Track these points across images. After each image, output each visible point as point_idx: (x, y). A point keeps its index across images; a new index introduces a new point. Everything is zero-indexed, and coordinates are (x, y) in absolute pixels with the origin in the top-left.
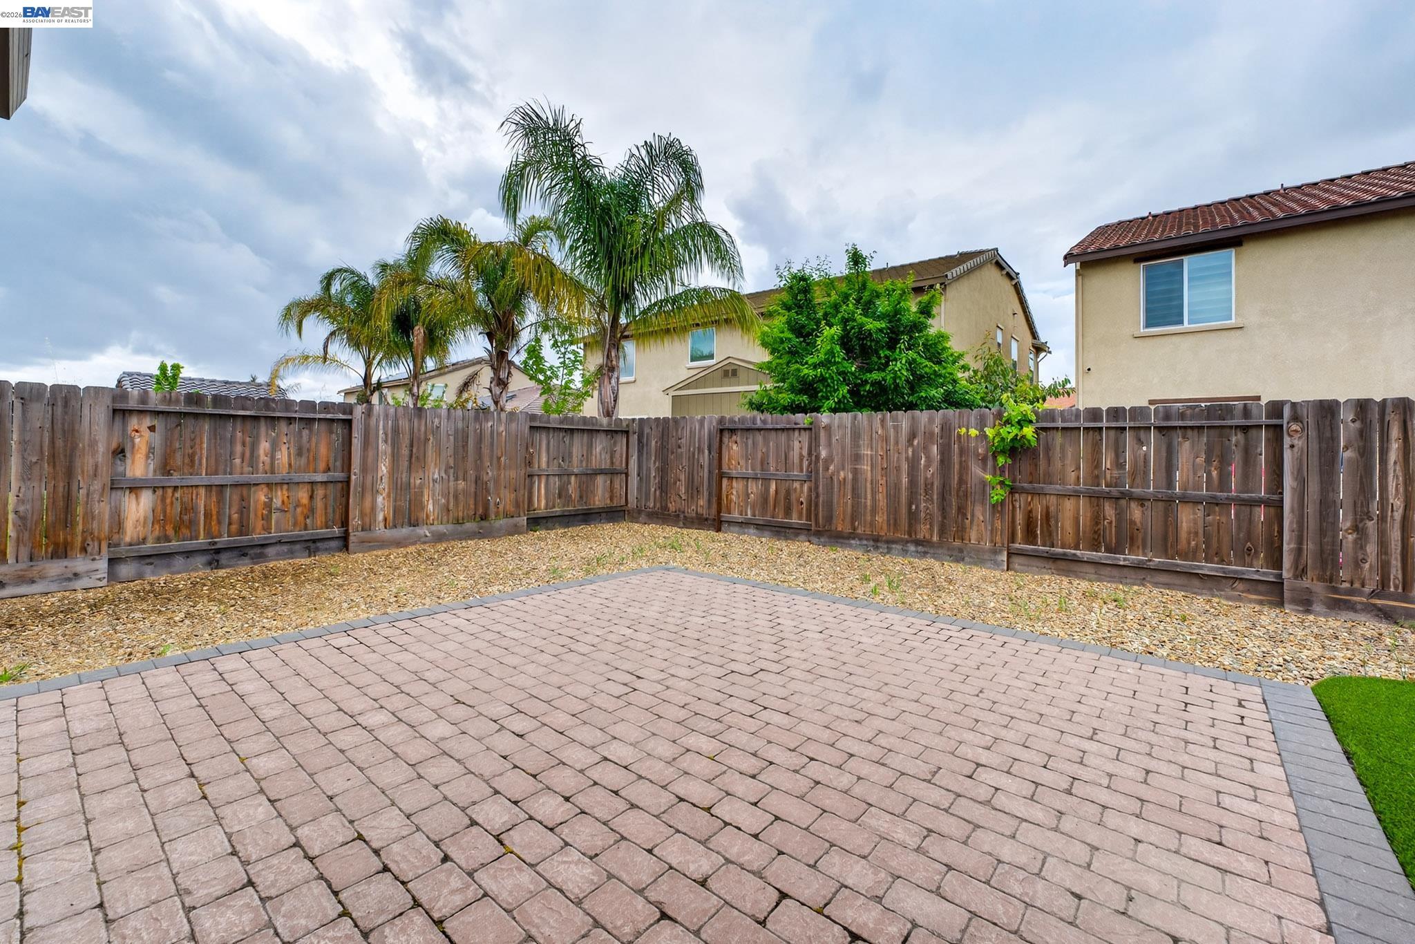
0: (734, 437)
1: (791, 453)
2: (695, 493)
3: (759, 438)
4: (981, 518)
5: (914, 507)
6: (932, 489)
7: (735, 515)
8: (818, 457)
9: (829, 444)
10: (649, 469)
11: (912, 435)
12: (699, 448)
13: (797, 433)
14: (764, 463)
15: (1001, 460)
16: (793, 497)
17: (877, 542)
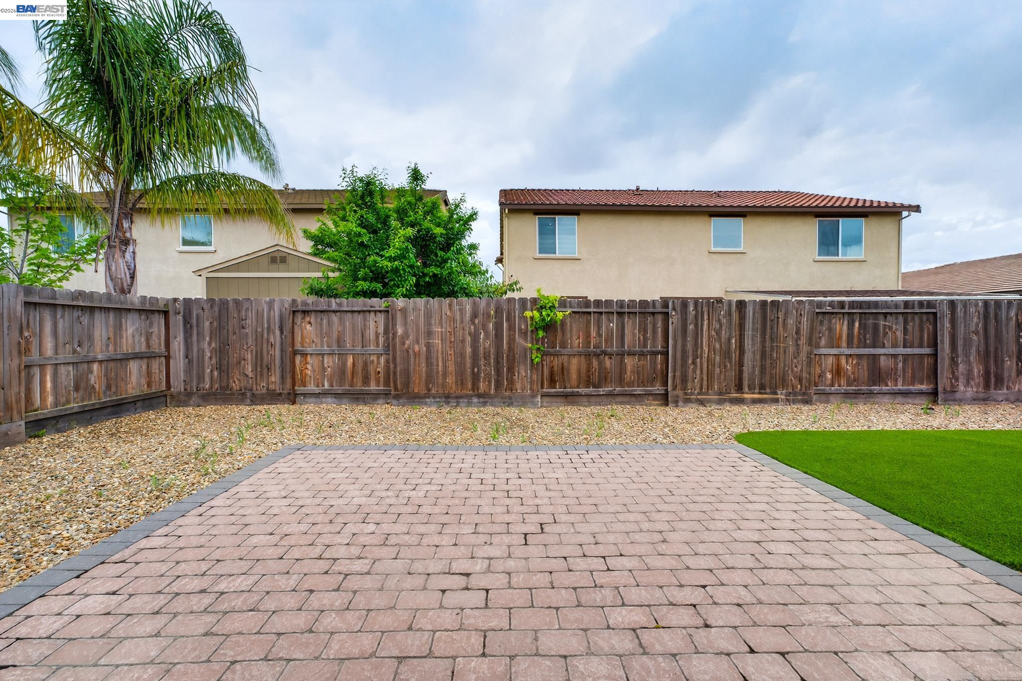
0: (308, 319)
1: (367, 332)
2: (266, 370)
3: (335, 318)
4: (524, 374)
5: (476, 370)
6: (489, 356)
7: (311, 387)
8: (395, 334)
9: (405, 324)
10: (201, 351)
11: (474, 315)
12: (269, 328)
13: (372, 314)
14: (340, 341)
15: (541, 334)
16: (371, 369)
17: (447, 398)
